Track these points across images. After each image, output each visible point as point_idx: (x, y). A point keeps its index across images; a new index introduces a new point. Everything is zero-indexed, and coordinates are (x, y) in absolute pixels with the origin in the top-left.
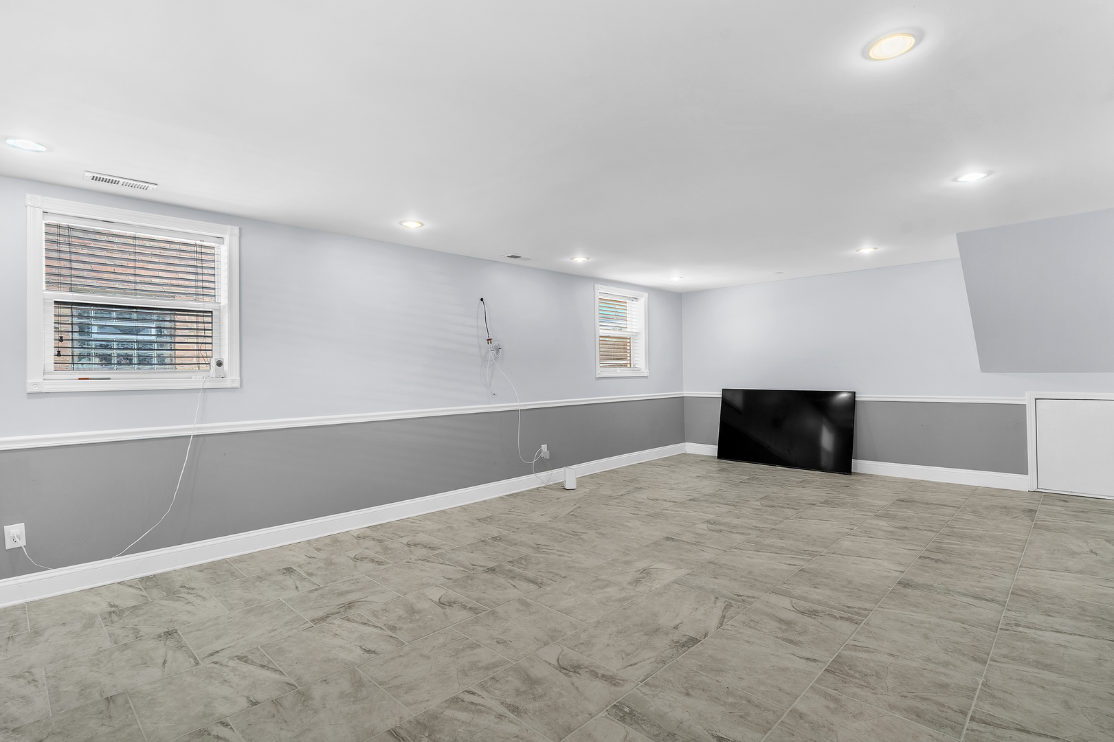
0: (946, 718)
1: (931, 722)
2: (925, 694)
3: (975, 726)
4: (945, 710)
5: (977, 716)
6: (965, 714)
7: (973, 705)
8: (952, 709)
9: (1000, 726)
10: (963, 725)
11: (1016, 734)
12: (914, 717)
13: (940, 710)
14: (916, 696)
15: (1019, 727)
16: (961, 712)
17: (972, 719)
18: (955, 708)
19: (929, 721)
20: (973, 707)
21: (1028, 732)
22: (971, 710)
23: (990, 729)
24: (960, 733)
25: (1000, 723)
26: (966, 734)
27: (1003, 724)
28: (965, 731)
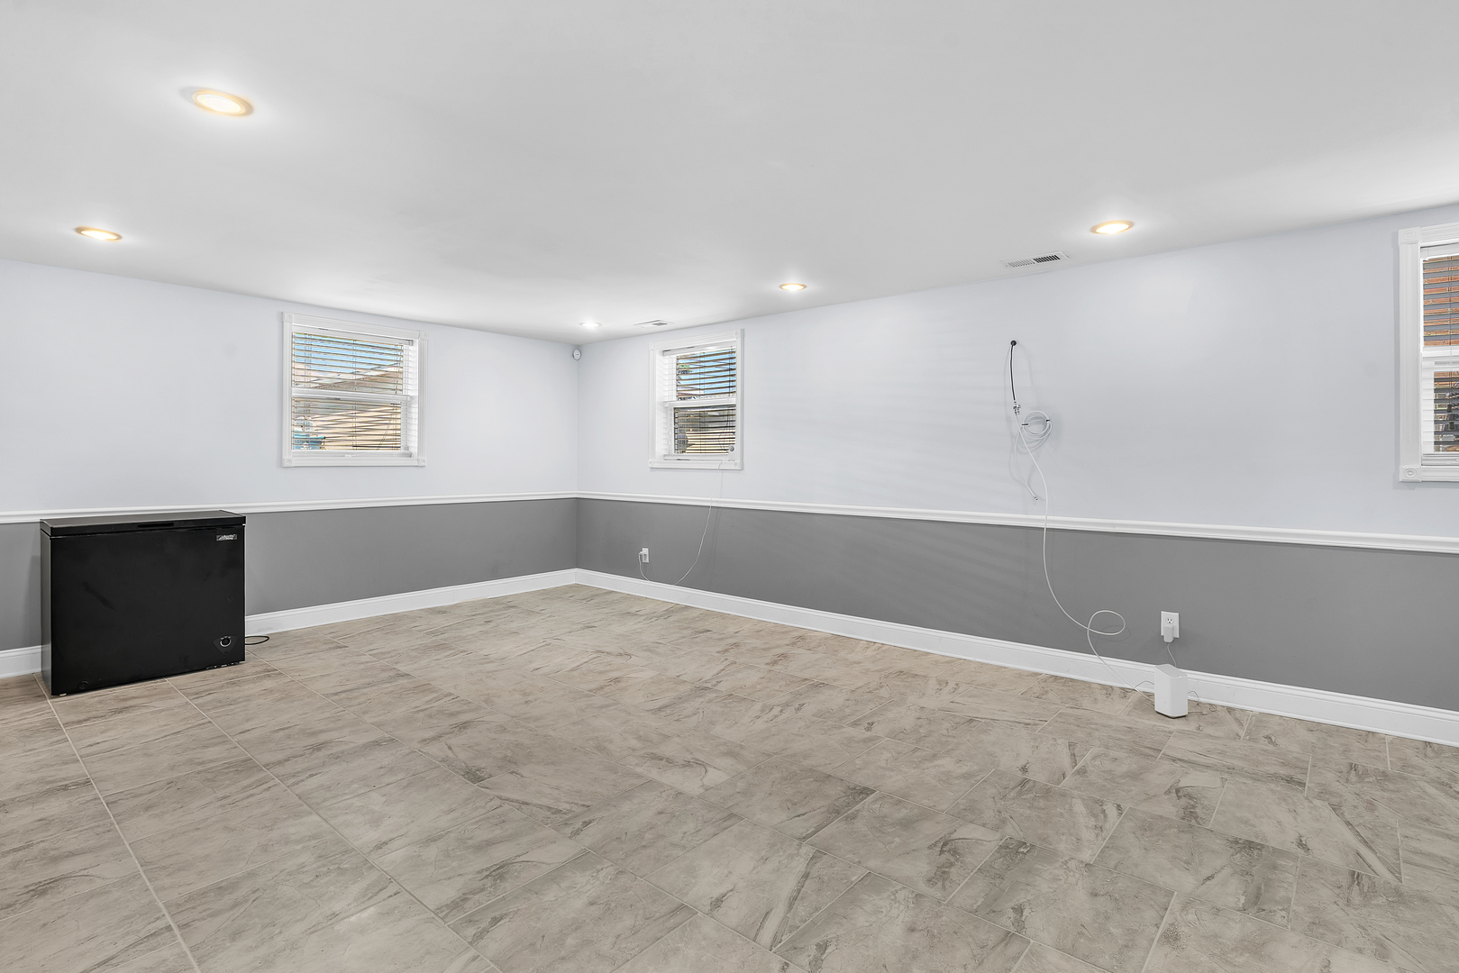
0: (193, 908)
1: (204, 893)
2: (242, 910)
3: (160, 924)
4: (205, 914)
5: (167, 934)
6: (181, 927)
7: (182, 942)
8: (199, 920)
9: (134, 945)
10: (172, 916)
11: (111, 951)
12: (222, 885)
13: (209, 909)
14: (247, 901)
15: (114, 962)
16: (187, 925)
17: (169, 928)
18: (197, 924)
19: (205, 893)
20: (180, 939)
21: (99, 965)
22: (179, 936)
23: (142, 934)
24: (167, 906)
25: (138, 948)
26: (161, 911)
27: (134, 950)
28: (165, 911)
